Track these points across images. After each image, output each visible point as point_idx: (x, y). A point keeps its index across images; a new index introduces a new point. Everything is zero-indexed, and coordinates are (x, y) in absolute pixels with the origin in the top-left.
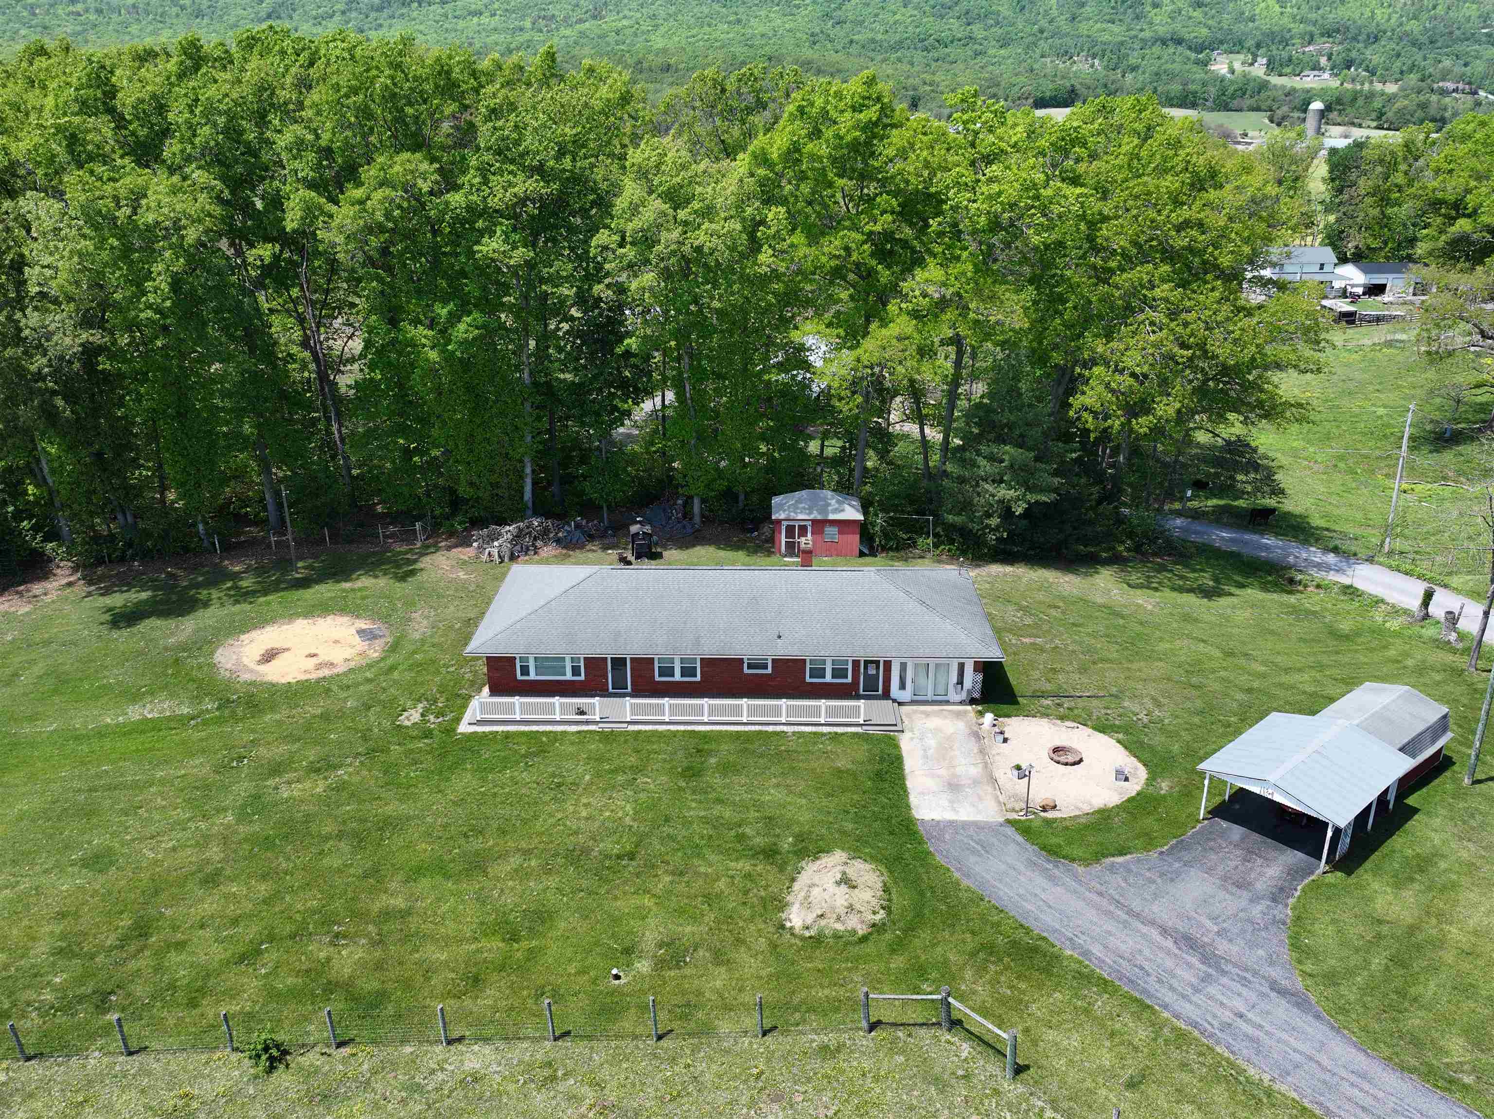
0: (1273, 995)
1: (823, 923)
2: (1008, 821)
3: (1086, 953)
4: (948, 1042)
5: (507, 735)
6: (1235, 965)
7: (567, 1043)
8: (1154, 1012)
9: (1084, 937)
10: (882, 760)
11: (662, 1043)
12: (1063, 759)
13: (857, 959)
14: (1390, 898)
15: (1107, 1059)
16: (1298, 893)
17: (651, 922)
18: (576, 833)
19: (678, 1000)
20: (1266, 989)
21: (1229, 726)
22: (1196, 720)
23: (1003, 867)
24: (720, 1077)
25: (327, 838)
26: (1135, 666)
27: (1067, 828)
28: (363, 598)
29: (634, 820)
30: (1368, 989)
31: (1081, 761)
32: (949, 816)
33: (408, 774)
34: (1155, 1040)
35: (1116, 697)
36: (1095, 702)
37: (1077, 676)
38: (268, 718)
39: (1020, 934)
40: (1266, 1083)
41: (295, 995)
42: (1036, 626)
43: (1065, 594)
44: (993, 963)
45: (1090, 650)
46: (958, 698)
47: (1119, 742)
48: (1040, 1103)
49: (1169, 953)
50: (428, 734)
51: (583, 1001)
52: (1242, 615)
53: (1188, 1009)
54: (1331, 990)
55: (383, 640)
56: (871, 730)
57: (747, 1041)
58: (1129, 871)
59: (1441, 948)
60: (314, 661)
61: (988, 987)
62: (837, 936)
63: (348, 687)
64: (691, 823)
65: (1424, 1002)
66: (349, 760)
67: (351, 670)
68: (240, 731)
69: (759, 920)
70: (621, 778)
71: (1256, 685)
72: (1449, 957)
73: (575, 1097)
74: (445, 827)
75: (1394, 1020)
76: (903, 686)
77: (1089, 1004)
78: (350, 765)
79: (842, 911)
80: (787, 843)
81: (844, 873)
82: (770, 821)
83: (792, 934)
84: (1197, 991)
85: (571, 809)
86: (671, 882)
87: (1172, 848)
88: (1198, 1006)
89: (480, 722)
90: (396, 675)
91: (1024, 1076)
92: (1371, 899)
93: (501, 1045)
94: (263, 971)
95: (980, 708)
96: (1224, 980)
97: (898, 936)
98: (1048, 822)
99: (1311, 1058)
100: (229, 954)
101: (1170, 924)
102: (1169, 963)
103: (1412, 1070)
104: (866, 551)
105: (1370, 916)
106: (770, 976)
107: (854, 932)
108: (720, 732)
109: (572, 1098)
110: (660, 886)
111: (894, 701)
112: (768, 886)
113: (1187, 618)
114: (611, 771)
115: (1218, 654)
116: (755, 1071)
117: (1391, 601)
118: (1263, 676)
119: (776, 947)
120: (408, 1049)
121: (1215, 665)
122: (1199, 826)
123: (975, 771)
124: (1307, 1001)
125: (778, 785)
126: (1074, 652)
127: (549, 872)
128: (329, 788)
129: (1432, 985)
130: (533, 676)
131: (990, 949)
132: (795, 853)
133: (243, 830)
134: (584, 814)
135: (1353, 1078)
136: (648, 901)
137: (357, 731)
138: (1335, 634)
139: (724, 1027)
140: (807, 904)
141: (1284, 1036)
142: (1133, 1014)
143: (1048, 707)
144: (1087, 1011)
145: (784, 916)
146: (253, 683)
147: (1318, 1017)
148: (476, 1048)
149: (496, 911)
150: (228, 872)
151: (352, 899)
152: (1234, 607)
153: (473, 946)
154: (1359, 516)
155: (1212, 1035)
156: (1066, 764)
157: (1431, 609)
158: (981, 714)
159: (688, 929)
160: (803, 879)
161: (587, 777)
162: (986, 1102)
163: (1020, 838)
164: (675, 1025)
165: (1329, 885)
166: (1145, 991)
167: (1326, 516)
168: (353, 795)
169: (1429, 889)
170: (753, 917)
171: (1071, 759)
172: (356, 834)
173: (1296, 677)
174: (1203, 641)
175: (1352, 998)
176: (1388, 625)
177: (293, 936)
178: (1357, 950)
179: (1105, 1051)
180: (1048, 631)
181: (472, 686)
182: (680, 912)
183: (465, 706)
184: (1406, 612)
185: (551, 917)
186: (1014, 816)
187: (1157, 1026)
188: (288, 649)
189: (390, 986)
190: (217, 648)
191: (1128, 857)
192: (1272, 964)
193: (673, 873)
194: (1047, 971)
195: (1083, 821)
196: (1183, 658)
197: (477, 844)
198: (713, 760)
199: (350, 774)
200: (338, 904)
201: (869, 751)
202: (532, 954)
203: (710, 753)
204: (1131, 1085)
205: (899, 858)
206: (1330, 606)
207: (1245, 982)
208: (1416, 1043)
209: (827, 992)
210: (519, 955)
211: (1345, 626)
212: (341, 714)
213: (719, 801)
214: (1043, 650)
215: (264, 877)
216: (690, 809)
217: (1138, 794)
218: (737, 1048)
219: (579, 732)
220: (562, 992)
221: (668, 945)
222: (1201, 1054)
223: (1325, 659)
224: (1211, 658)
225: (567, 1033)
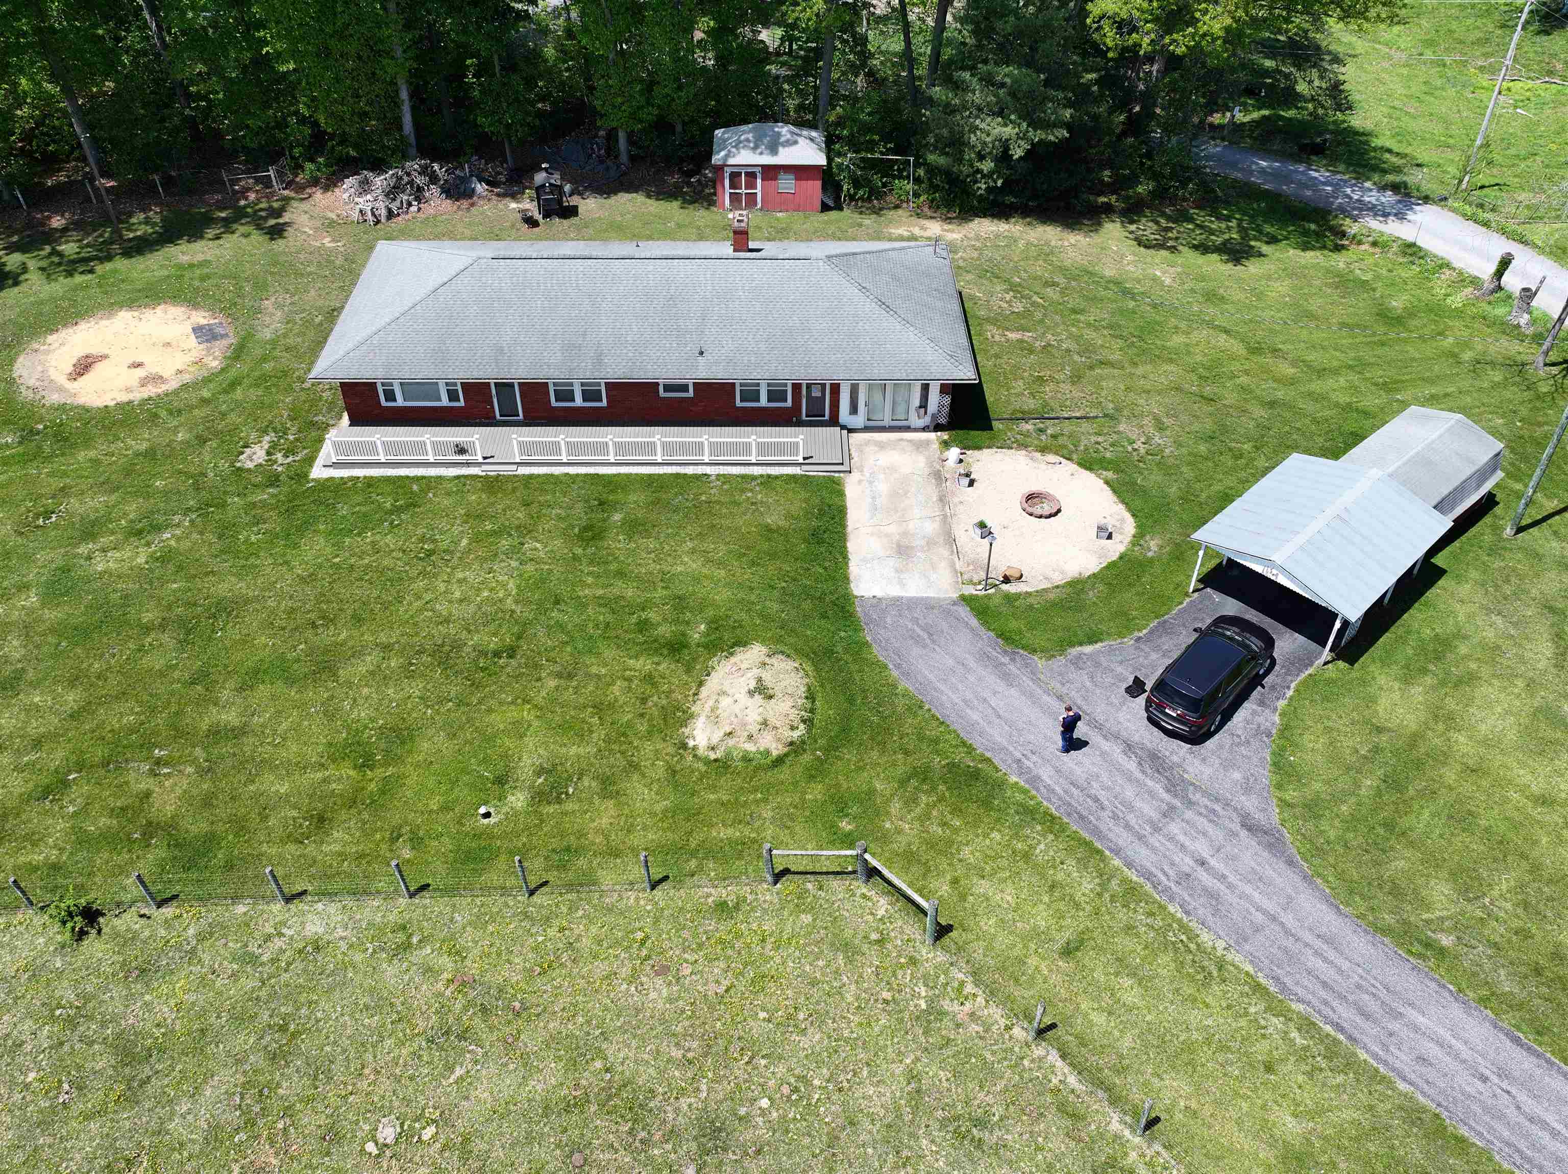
0: (1244, 833)
1: (731, 742)
2: (963, 598)
3: (1034, 780)
4: (864, 896)
5: (370, 482)
6: (1206, 794)
7: (425, 900)
8: (1103, 858)
9: (1034, 758)
10: (822, 513)
11: (536, 899)
12: (1038, 510)
13: (768, 788)
14: (1396, 696)
15: (1042, 918)
16: (1290, 693)
17: (530, 742)
18: (447, 621)
19: (555, 843)
20: (1236, 827)
21: (1241, 456)
22: (1203, 448)
23: (950, 662)
24: (599, 943)
25: (147, 629)
26: (1140, 370)
27: (1031, 607)
28: (203, 279)
29: (517, 602)
30: (1352, 822)
31: (1059, 511)
32: (895, 591)
33: (247, 539)
34: (1100, 895)
35: (1112, 418)
36: (1085, 426)
37: (1066, 387)
38: (82, 455)
39: (959, 756)
40: (1220, 952)
41: (110, 840)
42: (1026, 314)
43: (1068, 263)
44: (925, 792)
45: (1087, 349)
46: (921, 423)
47: (1107, 483)
48: (961, 976)
49: (1130, 778)
50: (273, 480)
51: (447, 844)
52: (1281, 288)
53: (1142, 855)
54: (1310, 825)
55: (225, 342)
56: (813, 471)
57: (632, 895)
58: (1098, 665)
59: (1444, 764)
60: (140, 373)
61: (917, 824)
62: (747, 759)
63: (179, 412)
64: (585, 606)
65: (1413, 836)
66: (177, 518)
67: (185, 387)
68: (49, 475)
69: (657, 737)
70: (505, 543)
71: (1280, 394)
72: (1450, 775)
73: (429, 969)
74: (291, 611)
75: (1377, 864)
76: (854, 410)
77: (1030, 846)
78: (178, 525)
79: (754, 728)
80: (698, 631)
81: (760, 680)
82: (680, 603)
83: (695, 756)
84: (1157, 829)
85: (442, 587)
86: (557, 688)
87: (1151, 632)
88: (1154, 849)
89: (335, 465)
90: (239, 393)
91: (946, 940)
92: (1372, 700)
93: (349, 902)
94: (71, 809)
95: (945, 436)
96: (1189, 814)
97: (818, 758)
98: (1010, 599)
99: (1274, 919)
100: (31, 785)
101: (1136, 738)
102: (1129, 793)
103: (1386, 931)
104: (831, 203)
105: (1367, 722)
106: (665, 811)
107: (768, 752)
108: (628, 476)
109: (428, 971)
110: (544, 694)
111: (843, 427)
112: (671, 692)
113: (1211, 297)
114: (494, 533)
115: (1238, 348)
116: (640, 935)
117: (1456, 264)
118: (1292, 382)
119: (674, 772)
120: (241, 909)
121: (1235, 366)
122: (1188, 600)
123: (931, 528)
124: (1280, 840)
125: (693, 551)
126: (1068, 351)
127: (411, 676)
128: (153, 558)
129: (1426, 814)
130: (400, 402)
131: (923, 774)
132: (706, 646)
133: (51, 615)
134: (457, 594)
135: (1318, 944)
136: (527, 714)
137: (189, 475)
138: (1385, 316)
139: (607, 878)
140: (715, 718)
141: (1248, 889)
142: (1079, 861)
143: (1027, 435)
144: (1026, 856)
145: (687, 731)
146: (62, 408)
147: (1291, 863)
148: (320, 906)
149: (349, 728)
150: (30, 675)
151: (177, 714)
152: (1269, 278)
153: (319, 775)
154: (1438, 129)
155: (1167, 889)
156: (1041, 517)
157: (1505, 279)
158: (946, 444)
159: (573, 750)
160: (713, 683)
161: (464, 542)
162: (900, 973)
163: (974, 622)
164: (551, 876)
165: (1330, 682)
166: (1097, 832)
167: (1397, 135)
168: (180, 568)
169: (1443, 683)
170: (650, 733)
171: (1047, 509)
172: (182, 623)
173: (1330, 383)
174: (1227, 332)
175: (1332, 834)
176: (1449, 301)
177: (105, 764)
178: (1348, 769)
179: (1042, 907)
180: (1042, 321)
181: (330, 410)
182: (564, 727)
183: (321, 441)
184: (1475, 281)
185: (412, 738)
186: (970, 590)
187: (1105, 876)
188: (105, 357)
189: (220, 828)
190: (17, 354)
191: (1099, 646)
192: (1247, 790)
193: (559, 675)
194: (986, 804)
195: (1052, 596)
196: (1199, 358)
197: (326, 636)
198: (617, 517)
199: (178, 539)
200: (161, 720)
201: (806, 501)
202: (387, 788)
203: (614, 506)
204: (1068, 952)
205: (829, 652)
206: (1384, 272)
207: (1212, 816)
208: (1396, 891)
209: (730, 831)
210: (372, 786)
211: (1397, 304)
212: (171, 452)
213: (620, 574)
214: (1031, 351)
215: (72, 683)
216: (584, 585)
217: (1121, 557)
218: (622, 905)
219: (458, 477)
220: (421, 833)
221: (548, 772)
222: (1151, 914)
223: (1367, 355)
224: (1232, 358)
225: (425, 887)
